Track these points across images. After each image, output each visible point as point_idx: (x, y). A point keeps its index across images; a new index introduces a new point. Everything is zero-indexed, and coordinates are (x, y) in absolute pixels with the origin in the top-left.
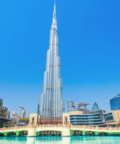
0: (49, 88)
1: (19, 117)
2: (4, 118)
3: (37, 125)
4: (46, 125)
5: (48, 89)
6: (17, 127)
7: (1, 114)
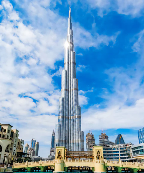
0: (66, 118)
1: (32, 150)
2: (20, 151)
3: (64, 159)
4: (75, 160)
5: (64, 118)
6: (42, 162)
7: (18, 147)
